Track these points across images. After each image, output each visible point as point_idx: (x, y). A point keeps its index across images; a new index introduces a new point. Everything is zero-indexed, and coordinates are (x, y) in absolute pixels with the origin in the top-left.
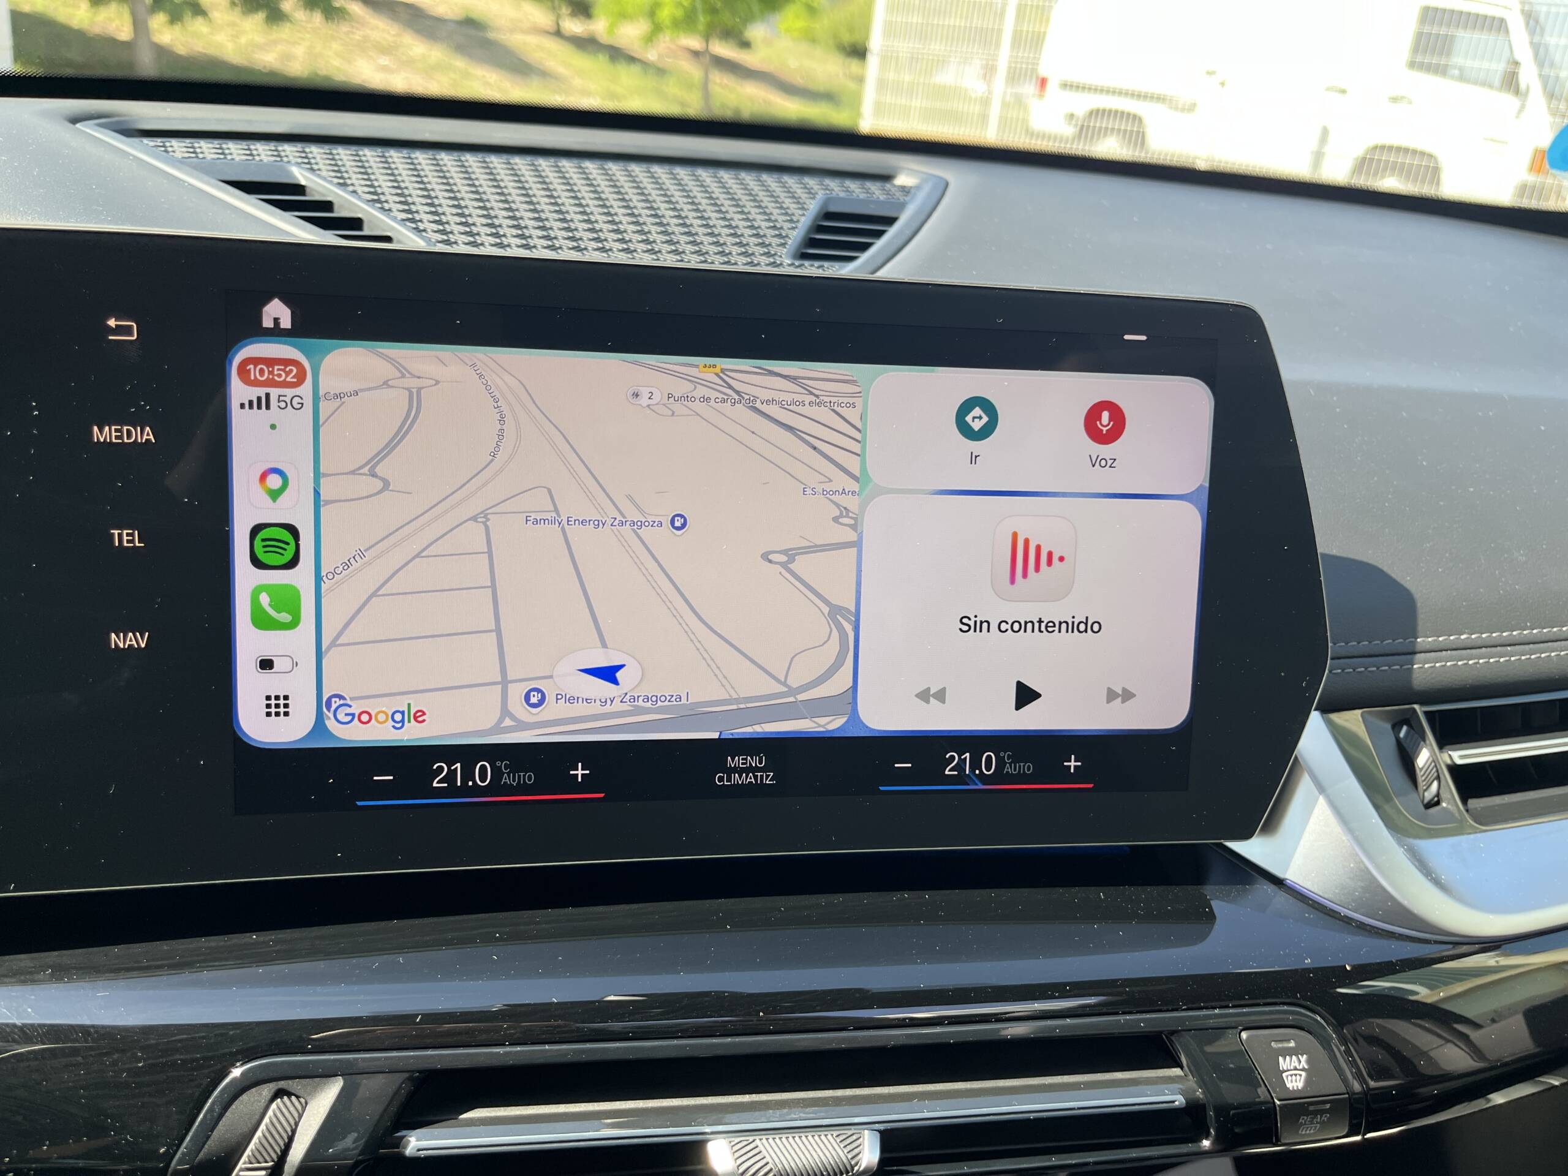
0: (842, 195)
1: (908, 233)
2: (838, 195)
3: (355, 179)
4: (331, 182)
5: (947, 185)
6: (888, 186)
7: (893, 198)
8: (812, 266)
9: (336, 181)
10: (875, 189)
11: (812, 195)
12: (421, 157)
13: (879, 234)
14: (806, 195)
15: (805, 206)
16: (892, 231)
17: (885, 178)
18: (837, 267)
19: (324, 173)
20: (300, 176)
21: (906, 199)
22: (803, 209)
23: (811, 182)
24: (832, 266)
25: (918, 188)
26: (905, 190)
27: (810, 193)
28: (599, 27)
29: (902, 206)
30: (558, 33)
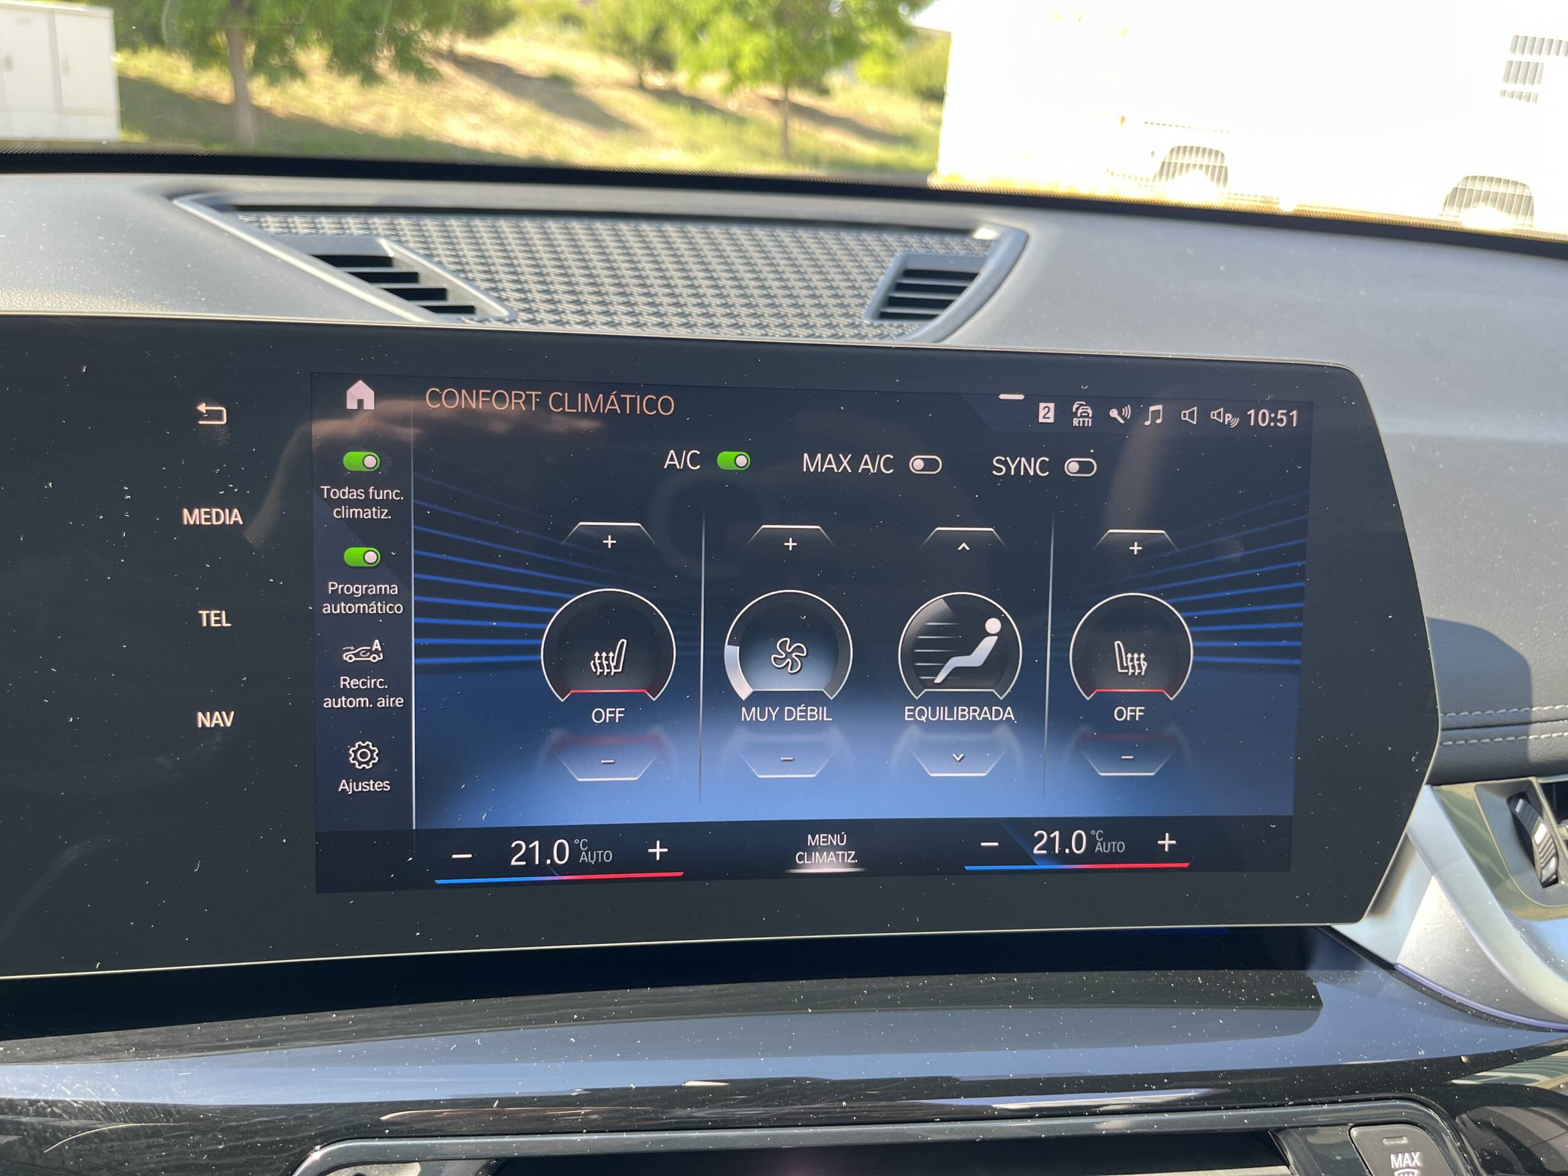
0: (922, 251)
1: (988, 289)
2: (917, 252)
3: (441, 251)
4: (418, 254)
5: (1027, 237)
6: (967, 240)
7: (973, 254)
8: (891, 326)
9: (422, 252)
10: (954, 243)
11: (891, 252)
12: (505, 225)
13: (959, 290)
14: (885, 253)
15: (884, 265)
16: (973, 287)
17: (965, 232)
18: (916, 326)
19: (411, 245)
20: (388, 248)
21: (985, 253)
22: (882, 267)
23: (890, 238)
24: (911, 326)
25: (997, 241)
26: (985, 244)
27: (889, 250)
28: (681, 79)
29: (982, 261)
30: (641, 87)
